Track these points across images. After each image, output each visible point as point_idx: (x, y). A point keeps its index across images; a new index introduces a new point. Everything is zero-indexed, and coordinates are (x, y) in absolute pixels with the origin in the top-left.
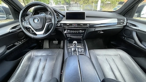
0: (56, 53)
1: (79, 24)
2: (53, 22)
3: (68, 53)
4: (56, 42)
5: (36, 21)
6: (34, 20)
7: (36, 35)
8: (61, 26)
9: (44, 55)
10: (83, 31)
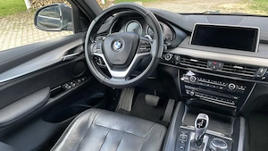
0: (144, 132)
1: (228, 65)
2: (153, 52)
3: (177, 142)
4: (152, 99)
5: (117, 46)
6: (113, 43)
7: (110, 76)
8: (172, 61)
9: (115, 128)
10: (242, 88)
